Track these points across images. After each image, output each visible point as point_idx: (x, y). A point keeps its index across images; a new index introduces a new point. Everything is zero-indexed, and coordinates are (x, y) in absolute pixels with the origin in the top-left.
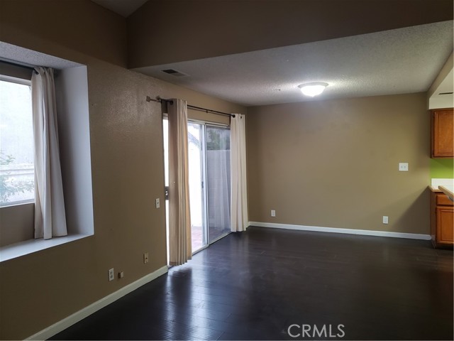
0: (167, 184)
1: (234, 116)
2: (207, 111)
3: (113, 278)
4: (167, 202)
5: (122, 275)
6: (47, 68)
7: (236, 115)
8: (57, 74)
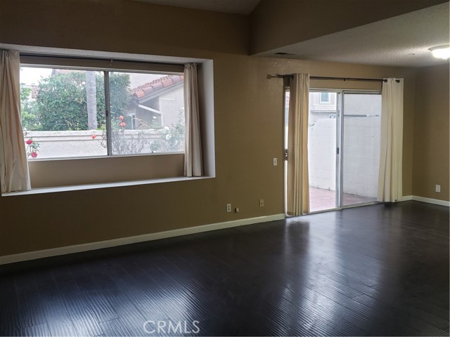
0: (286, 147)
1: (386, 81)
2: (345, 79)
3: (230, 211)
4: (286, 162)
5: (238, 210)
6: (192, 63)
7: (389, 80)
8: (199, 67)
